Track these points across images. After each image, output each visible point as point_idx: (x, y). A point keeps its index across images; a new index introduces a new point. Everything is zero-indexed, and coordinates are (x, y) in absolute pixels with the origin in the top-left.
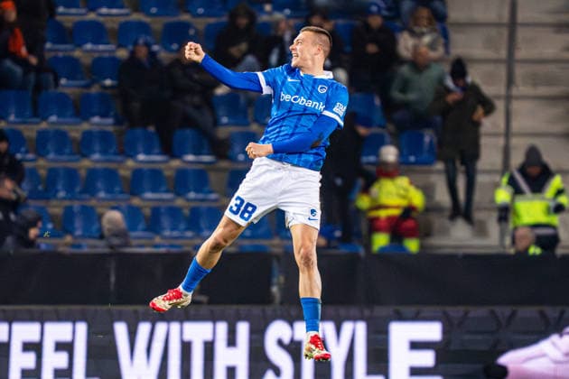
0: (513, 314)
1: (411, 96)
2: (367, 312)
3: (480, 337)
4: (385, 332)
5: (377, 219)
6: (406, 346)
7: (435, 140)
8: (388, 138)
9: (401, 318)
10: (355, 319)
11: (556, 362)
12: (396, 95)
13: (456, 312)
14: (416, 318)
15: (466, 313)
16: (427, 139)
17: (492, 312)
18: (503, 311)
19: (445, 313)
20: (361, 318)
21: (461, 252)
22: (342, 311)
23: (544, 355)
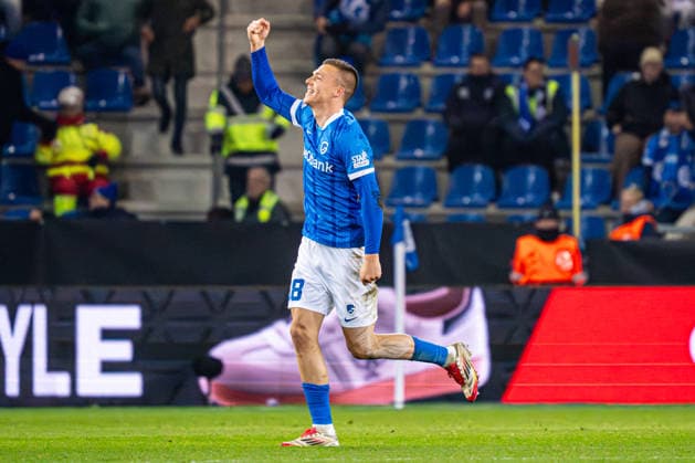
0: (229, 295)
1: (102, 25)
2: (47, 293)
3: (187, 325)
4: (71, 319)
5: (60, 178)
6: (97, 335)
7: (131, 79)
8: (73, 78)
9: (90, 300)
10: (33, 303)
11: (284, 355)
12: (83, 23)
13: (159, 293)
14: (108, 301)
15: (171, 294)
16: (121, 79)
17: (204, 294)
18: (218, 292)
19: (145, 295)
20: (42, 301)
21: (163, 219)
22: (18, 292)
23: (268, 346)
